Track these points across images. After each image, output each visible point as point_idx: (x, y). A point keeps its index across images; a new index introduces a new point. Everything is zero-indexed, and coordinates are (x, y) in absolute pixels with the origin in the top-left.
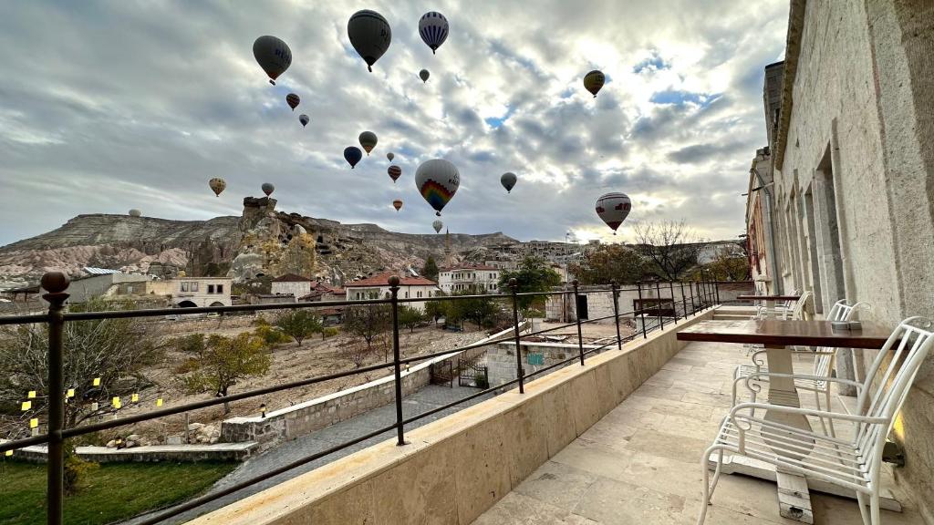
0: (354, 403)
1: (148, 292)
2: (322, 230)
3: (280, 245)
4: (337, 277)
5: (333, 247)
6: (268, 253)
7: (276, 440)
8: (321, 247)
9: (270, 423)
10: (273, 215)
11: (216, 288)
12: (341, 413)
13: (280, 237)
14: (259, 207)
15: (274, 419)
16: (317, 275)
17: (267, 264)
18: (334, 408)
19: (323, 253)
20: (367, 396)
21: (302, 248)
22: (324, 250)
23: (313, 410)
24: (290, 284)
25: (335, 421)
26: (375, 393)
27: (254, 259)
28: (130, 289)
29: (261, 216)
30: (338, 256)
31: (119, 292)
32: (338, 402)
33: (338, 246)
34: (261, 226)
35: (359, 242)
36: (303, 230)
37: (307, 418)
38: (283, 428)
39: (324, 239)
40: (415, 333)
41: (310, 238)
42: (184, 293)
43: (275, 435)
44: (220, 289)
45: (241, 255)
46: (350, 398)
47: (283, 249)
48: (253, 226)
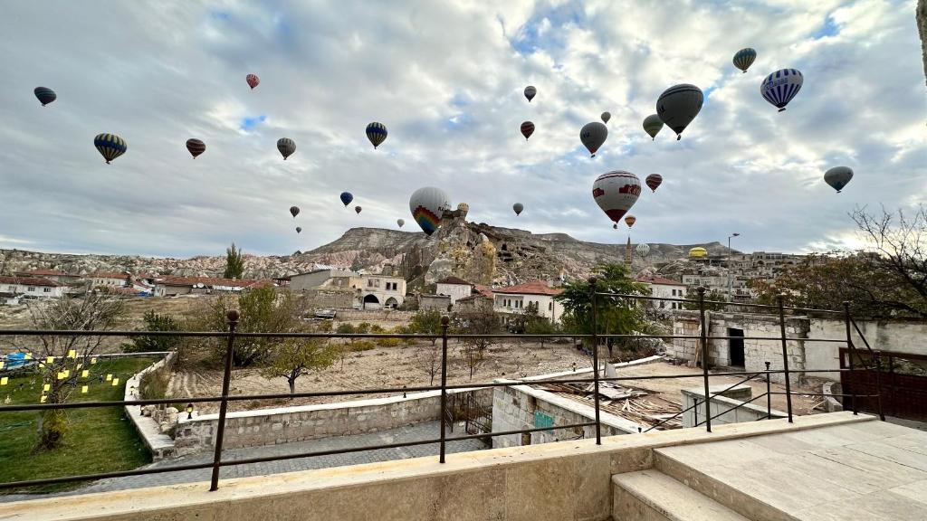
0: (311, 423)
1: (351, 285)
2: (508, 239)
3: (467, 252)
4: (512, 283)
5: (516, 255)
6: (457, 258)
7: (197, 447)
8: (505, 255)
9: (191, 427)
10: (463, 225)
11: (392, 286)
12: (290, 432)
13: (469, 244)
14: (453, 218)
15: (199, 423)
16: (495, 280)
17: (455, 268)
18: (279, 426)
19: (506, 260)
20: (331, 418)
21: (484, 255)
22: (507, 257)
23: (250, 422)
24: (452, 286)
25: (279, 441)
26: (342, 416)
27: (446, 263)
28: (340, 282)
29: (454, 225)
30: (520, 263)
31: (333, 283)
32: (287, 419)
33: (520, 254)
34: (453, 235)
35: (542, 250)
36: (485, 238)
37: (241, 430)
38: (209, 436)
39: (508, 247)
40: (545, 349)
41: (491, 246)
42: (370, 288)
43: (196, 442)
44: (395, 287)
45: (437, 260)
46: (305, 417)
47: (469, 256)
48: (447, 236)
